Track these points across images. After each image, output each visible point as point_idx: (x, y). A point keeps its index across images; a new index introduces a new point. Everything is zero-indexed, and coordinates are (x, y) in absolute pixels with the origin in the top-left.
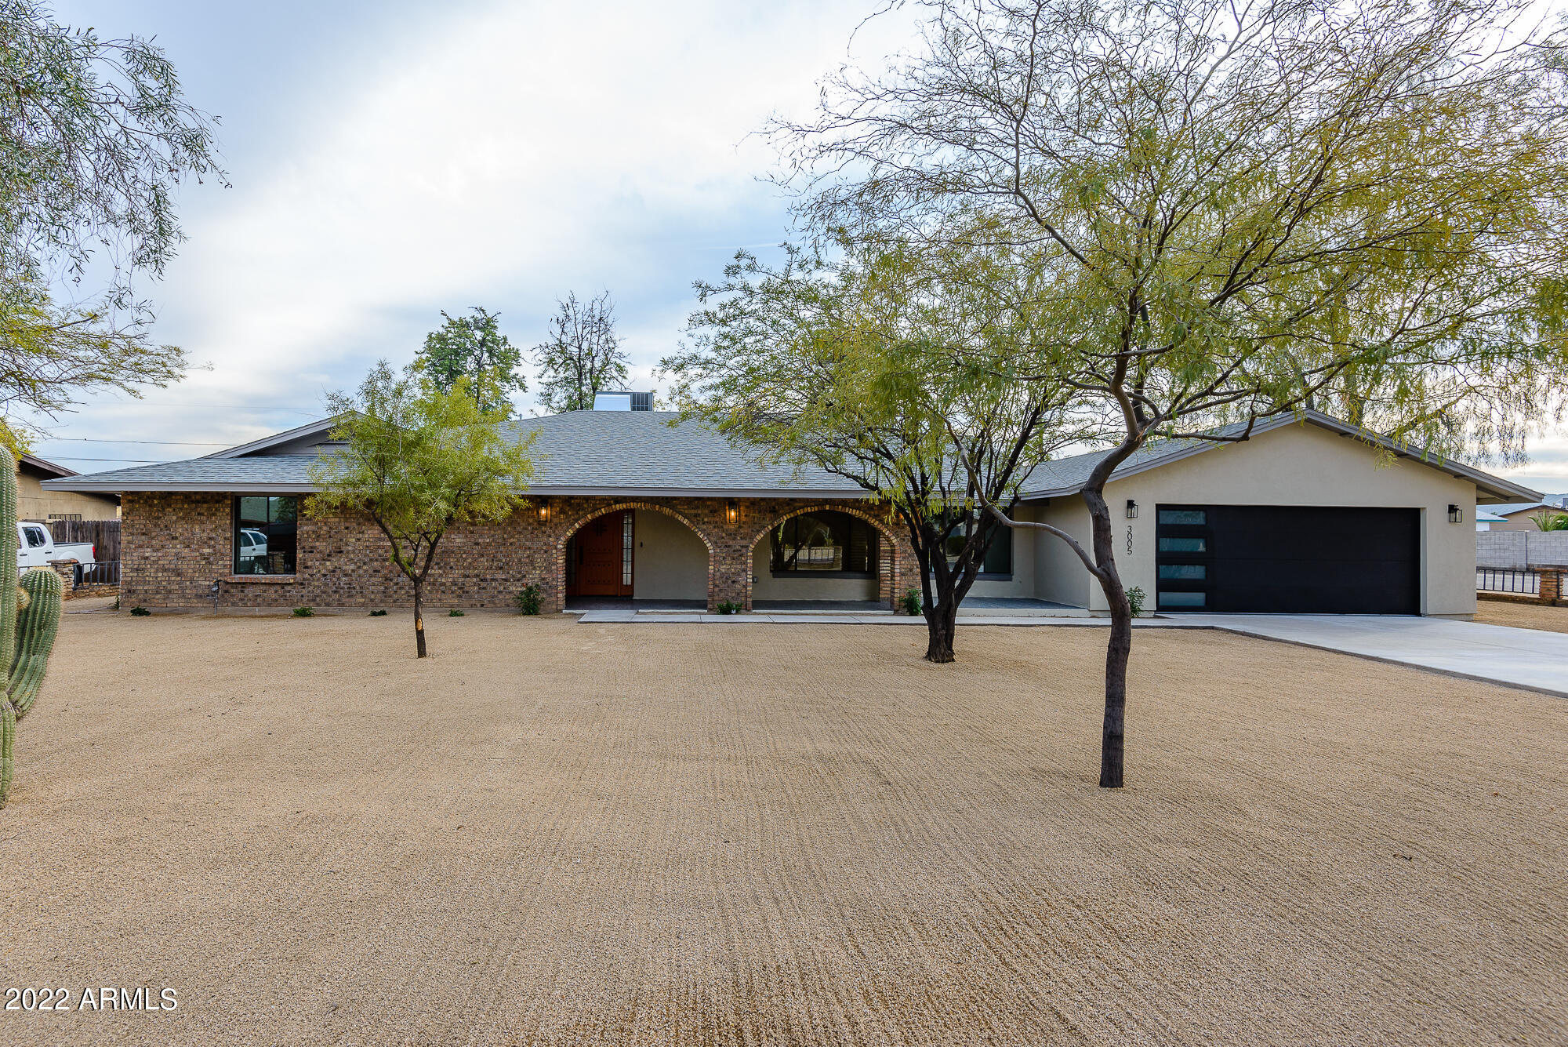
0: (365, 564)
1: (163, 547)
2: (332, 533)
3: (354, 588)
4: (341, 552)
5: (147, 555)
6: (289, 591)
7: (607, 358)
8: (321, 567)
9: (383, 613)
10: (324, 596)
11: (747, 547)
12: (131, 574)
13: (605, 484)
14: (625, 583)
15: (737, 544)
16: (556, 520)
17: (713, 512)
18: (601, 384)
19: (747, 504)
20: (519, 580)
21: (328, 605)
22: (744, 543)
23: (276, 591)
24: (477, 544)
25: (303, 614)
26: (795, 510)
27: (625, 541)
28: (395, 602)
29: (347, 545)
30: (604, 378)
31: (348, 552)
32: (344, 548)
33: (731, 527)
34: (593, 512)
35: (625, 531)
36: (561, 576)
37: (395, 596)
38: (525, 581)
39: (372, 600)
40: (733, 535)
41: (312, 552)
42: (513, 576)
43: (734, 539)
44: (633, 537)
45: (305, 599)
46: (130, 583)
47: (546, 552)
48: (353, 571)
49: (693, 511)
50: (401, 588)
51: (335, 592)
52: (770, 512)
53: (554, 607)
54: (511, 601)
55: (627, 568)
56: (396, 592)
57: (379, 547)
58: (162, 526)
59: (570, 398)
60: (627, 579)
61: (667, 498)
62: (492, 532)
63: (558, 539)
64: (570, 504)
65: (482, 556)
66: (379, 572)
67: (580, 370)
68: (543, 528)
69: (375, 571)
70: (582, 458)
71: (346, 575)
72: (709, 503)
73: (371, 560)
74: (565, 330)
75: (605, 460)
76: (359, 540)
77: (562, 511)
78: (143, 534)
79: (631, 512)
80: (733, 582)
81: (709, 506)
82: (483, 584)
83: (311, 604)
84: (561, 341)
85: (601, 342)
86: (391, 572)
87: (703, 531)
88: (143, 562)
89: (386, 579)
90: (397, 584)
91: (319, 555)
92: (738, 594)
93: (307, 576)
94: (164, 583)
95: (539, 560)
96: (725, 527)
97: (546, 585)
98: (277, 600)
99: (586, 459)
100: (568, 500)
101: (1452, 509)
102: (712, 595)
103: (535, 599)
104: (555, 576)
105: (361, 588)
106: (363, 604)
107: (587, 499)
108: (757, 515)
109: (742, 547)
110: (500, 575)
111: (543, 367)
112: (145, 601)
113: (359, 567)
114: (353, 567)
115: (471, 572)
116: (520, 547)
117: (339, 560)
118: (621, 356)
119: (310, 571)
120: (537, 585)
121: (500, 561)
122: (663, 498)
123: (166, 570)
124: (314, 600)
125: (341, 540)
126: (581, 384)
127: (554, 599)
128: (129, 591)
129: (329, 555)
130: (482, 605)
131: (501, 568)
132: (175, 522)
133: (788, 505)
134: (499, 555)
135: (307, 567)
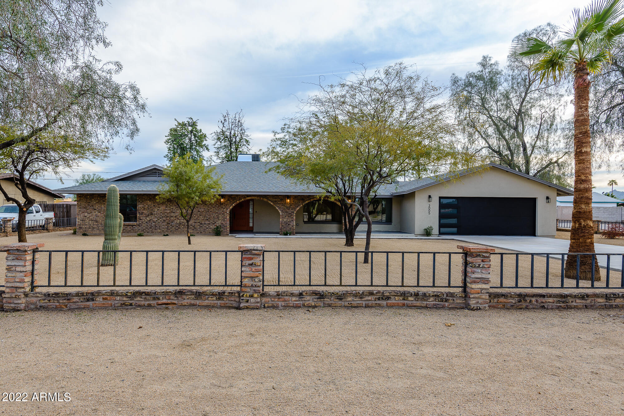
0: (160, 218)
1: (91, 212)
2: (149, 207)
3: (157, 227)
4: (152, 214)
5: (86, 215)
6: (135, 228)
7: (241, 137)
8: (145, 219)
9: (167, 235)
10: (147, 229)
11: (293, 212)
12: (80, 222)
13: (243, 190)
14: (250, 226)
15: (290, 211)
16: (226, 203)
17: (282, 200)
18: (239, 147)
19: (294, 197)
20: (213, 224)
21: (148, 232)
22: (292, 211)
23: (130, 228)
24: (199, 211)
25: (140, 235)
26: (310, 199)
27: (250, 211)
28: (171, 231)
29: (154, 212)
30: (240, 145)
31: (155, 214)
32: (153, 213)
33: (288, 205)
34: (239, 200)
35: (250, 207)
36: (228, 222)
37: (171, 229)
38: (216, 224)
39: (163, 231)
40: (288, 208)
41: (142, 214)
42: (212, 223)
43: (289, 209)
44: (253, 209)
45: (140, 231)
46: (80, 225)
47: (223, 214)
48: (156, 221)
49: (274, 200)
50: (173, 227)
51: (150, 228)
52: (302, 200)
53: (226, 233)
54: (211, 231)
55: (251, 221)
56: (171, 228)
57: (165, 212)
58: (91, 205)
59: (227, 153)
60: (251, 225)
61: (265, 195)
62: (204, 207)
63: (227, 209)
64: (230, 197)
65: (201, 215)
66: (165, 221)
67: (230, 142)
68: (222, 206)
69: (164, 221)
70: (235, 181)
71: (154, 222)
72: (280, 197)
73: (163, 217)
74: (225, 126)
75: (243, 181)
76: (158, 210)
77: (228, 200)
78: (84, 208)
79: (253, 200)
80: (289, 225)
81: (280, 198)
82: (201, 225)
83: (142, 232)
84: (223, 131)
85: (239, 130)
86: (169, 221)
87: (278, 207)
88: (84, 218)
89: (168, 224)
90: (171, 225)
91: (145, 215)
92: (290, 229)
93: (141, 222)
94: (92, 225)
95: (220, 217)
96: (286, 205)
97: (222, 226)
98: (130, 231)
99: (236, 181)
100: (230, 196)
101: (548, 198)
102: (281, 229)
103: (219, 231)
104: (226, 222)
105: (159, 227)
106: (160, 232)
107: (237, 195)
108: (297, 201)
109: (292, 212)
110: (207, 222)
111: (215, 141)
112: (85, 231)
113: (158, 219)
114: (156, 219)
115: (197, 221)
116: (214, 213)
117: (152, 217)
118: (247, 136)
119: (141, 221)
120: (220, 226)
121: (207, 217)
122: (264, 195)
123: (92, 220)
124: (143, 231)
125: (152, 210)
126: (231, 148)
127: (226, 230)
128: (80, 228)
129: (148, 215)
130: (201, 233)
131: (207, 220)
132: (95, 204)
133: (308, 197)
134: (207, 215)
135: (140, 219)
